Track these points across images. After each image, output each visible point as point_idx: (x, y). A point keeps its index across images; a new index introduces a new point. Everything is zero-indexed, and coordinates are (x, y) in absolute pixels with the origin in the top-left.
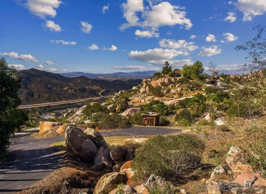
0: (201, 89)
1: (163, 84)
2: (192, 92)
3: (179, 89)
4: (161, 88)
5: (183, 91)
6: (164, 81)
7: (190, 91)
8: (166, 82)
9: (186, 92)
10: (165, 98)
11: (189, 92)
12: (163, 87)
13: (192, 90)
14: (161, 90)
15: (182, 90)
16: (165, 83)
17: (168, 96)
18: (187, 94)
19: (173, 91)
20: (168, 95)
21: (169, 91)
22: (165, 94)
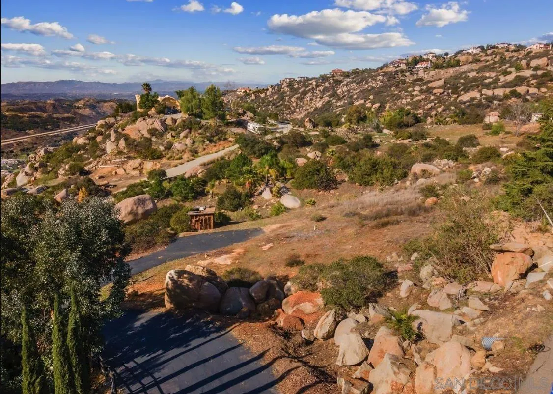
0: (225, 139)
1: (153, 132)
2: (213, 144)
3: (188, 141)
4: (150, 140)
5: (197, 144)
6: (153, 126)
7: (208, 143)
8: (158, 128)
9: (202, 145)
10: (167, 161)
11: (206, 146)
12: (154, 139)
13: (211, 141)
14: (151, 145)
15: (194, 142)
16: (156, 130)
17: (171, 157)
18: (204, 149)
19: (177, 146)
20: (170, 154)
21: (169, 147)
22: (163, 153)
